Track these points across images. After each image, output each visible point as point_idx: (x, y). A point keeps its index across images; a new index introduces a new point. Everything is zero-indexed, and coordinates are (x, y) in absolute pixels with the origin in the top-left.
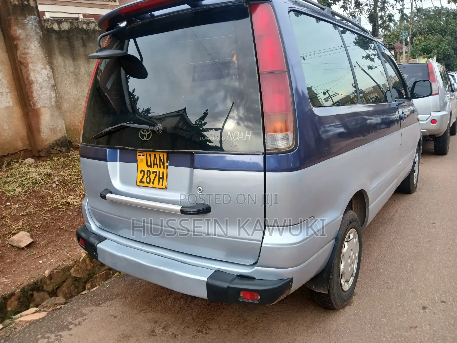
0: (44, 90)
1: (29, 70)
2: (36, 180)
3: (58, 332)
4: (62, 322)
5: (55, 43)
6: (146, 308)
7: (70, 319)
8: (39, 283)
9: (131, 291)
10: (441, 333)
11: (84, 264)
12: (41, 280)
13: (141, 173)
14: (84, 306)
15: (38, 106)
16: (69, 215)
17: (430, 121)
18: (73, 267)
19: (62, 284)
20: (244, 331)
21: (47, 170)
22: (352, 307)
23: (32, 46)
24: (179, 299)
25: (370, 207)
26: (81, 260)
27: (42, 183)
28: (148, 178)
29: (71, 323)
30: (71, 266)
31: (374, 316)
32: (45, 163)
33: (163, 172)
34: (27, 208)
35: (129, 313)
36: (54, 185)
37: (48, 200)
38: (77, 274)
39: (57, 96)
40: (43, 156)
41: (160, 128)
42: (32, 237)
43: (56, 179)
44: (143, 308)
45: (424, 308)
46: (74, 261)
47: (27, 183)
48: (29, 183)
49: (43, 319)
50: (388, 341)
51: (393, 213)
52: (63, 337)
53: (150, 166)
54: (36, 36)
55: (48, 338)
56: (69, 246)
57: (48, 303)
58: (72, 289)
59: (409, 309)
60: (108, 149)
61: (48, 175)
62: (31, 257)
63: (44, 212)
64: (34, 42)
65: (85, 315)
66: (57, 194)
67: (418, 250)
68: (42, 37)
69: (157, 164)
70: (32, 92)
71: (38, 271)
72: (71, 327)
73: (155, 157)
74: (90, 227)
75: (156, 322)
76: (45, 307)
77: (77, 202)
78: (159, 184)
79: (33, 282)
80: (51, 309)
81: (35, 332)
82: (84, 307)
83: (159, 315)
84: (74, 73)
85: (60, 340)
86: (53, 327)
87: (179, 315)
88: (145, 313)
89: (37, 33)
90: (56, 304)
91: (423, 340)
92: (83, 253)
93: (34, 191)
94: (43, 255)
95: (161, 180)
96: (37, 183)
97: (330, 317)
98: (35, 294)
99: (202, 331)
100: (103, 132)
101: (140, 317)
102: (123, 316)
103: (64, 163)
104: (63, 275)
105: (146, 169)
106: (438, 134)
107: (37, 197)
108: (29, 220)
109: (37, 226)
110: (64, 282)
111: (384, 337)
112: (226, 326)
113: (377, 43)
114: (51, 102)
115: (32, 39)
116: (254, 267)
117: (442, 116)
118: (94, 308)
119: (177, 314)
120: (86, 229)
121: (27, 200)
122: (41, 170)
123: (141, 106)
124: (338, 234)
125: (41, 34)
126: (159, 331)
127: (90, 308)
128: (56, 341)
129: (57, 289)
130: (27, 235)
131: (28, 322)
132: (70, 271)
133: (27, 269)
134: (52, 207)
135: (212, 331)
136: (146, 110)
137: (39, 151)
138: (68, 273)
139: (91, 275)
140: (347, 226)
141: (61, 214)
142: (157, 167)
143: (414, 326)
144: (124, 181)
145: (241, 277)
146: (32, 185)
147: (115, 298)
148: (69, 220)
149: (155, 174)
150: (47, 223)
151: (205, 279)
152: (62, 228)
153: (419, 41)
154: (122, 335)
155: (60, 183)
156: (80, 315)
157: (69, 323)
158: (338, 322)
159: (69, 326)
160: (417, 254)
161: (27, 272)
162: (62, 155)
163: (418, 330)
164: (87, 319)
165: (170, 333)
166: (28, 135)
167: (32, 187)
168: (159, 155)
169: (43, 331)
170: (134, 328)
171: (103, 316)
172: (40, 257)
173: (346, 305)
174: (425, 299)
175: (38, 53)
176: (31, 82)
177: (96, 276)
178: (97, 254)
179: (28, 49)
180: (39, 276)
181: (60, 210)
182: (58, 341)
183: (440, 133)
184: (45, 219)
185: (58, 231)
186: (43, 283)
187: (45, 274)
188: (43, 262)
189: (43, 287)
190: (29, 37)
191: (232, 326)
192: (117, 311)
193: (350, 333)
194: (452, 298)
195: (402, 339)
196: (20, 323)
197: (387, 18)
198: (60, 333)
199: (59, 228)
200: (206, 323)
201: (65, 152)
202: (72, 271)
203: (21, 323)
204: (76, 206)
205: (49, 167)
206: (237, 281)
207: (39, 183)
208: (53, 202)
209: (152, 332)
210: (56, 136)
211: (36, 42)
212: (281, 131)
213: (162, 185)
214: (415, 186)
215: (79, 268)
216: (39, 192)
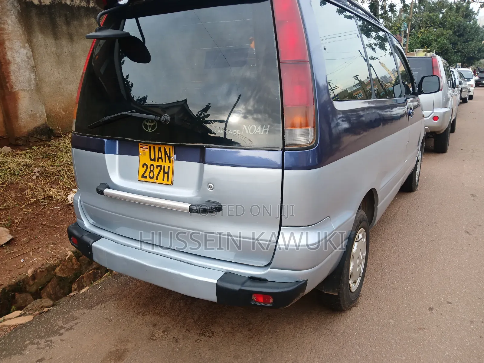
0: (22, 71)
1: (5, 48)
2: (14, 171)
3: (48, 337)
4: (52, 326)
5: (35, 19)
6: (144, 310)
7: (60, 323)
8: (21, 284)
9: (125, 292)
10: (448, 335)
11: (70, 263)
12: (24, 281)
13: (143, 167)
14: (74, 308)
15: (16, 88)
16: (51, 209)
17: (432, 118)
18: (58, 266)
19: (47, 285)
20: (249, 334)
21: (27, 161)
22: (358, 308)
23: (9, 21)
24: (178, 300)
25: (378, 206)
26: (66, 258)
27: (21, 174)
28: (152, 173)
29: (62, 327)
30: (56, 265)
31: (381, 317)
32: (22, 153)
33: (169, 167)
34: (5, 201)
35: (125, 316)
36: (34, 177)
37: (28, 193)
38: (63, 273)
39: (37, 78)
40: (21, 145)
41: (167, 118)
42: (11, 233)
43: (36, 170)
44: (140, 311)
45: (431, 309)
46: (59, 260)
47: (4, 174)
48: (6, 174)
49: (30, 322)
50: (396, 342)
51: (395, 212)
52: (53, 343)
53: (154, 160)
54: (14, 10)
55: (38, 343)
56: (53, 244)
57: (33, 305)
58: (57, 289)
59: (416, 310)
60: (105, 140)
61: (28, 166)
62: (11, 255)
63: (23, 206)
64: (11, 17)
65: (76, 319)
66: (38, 187)
67: (422, 250)
68: (20, 11)
69: (161, 158)
70: (9, 74)
71: (20, 270)
72: (62, 331)
73: (160, 150)
74: (83, 225)
75: (155, 325)
76: (31, 310)
77: (60, 195)
78: (163, 180)
79: (14, 282)
80: (37, 312)
81: (22, 337)
82: (75, 310)
83: (158, 318)
84: (56, 54)
85: (51, 346)
86: (42, 332)
87: (179, 318)
88: (143, 316)
89: (14, 6)
90: (42, 307)
91: (431, 341)
92: (69, 251)
93: (12, 183)
94: (24, 254)
95: (166, 175)
96: (16, 175)
97: (337, 319)
98: (17, 295)
99: (205, 335)
100: (101, 121)
101: (137, 320)
102: (119, 319)
103: (45, 153)
104: (47, 275)
105: (149, 163)
106: (439, 132)
107: (15, 190)
108: (8, 214)
109: (16, 221)
110: (48, 282)
111: (393, 339)
112: (230, 329)
113: (388, 35)
114: (30, 85)
115: (8, 13)
116: (267, 269)
117: (445, 113)
118: (86, 311)
119: (177, 317)
120: (78, 226)
121: (5, 193)
122: (19, 160)
123: (136, 93)
124: (350, 235)
125: (19, 8)
126: (159, 334)
127: (81, 311)
128: (47, 347)
129: (41, 289)
130: (5, 231)
131: (13, 326)
132: (55, 271)
133: (7, 268)
134: (32, 200)
135: (215, 335)
136: (142, 98)
137: (17, 139)
138: (52, 272)
139: (78, 275)
140: (358, 225)
141: (43, 208)
142: (162, 161)
143: (422, 327)
144: (123, 175)
145: (253, 279)
146: (9, 177)
147: (109, 300)
148: (52, 215)
149: (159, 168)
150: (28, 219)
151: (215, 281)
152: (44, 223)
153: (421, 34)
154: (119, 339)
155: (41, 174)
156: (71, 319)
157: (59, 327)
158: (345, 323)
159: (60, 330)
160: (421, 254)
161: (7, 272)
162: (42, 143)
163: (426, 331)
164: (79, 322)
165: (171, 337)
166: (4, 121)
167: (10, 178)
168: (165, 148)
169: (31, 336)
170: (132, 332)
171: (96, 320)
172: (21, 255)
173: (353, 306)
174: (432, 300)
175: (16, 29)
176: (8, 62)
177: (83, 276)
178: (92, 253)
179: (4, 24)
180: (22, 276)
181: (42, 204)
182: (48, 347)
183: (442, 130)
184: (26, 214)
185: (41, 227)
186: (25, 283)
187: (28, 274)
188: (25, 261)
189: (25, 288)
190: (5, 10)
191: (236, 329)
192: (111, 314)
193: (357, 335)
194: (458, 299)
195: (411, 341)
196: (4, 328)
197: (389, 8)
198: (50, 339)
199: (41, 224)
200: (209, 326)
201: (45, 141)
202: (57, 270)
203: (6, 328)
204: (59, 199)
205: (28, 157)
206: (248, 283)
207: (18, 174)
208: (34, 195)
209: (151, 336)
210: (36, 123)
211: (13, 16)
212: (301, 126)
213: (168, 181)
214: (417, 184)
215: (65, 267)
216: (17, 184)
